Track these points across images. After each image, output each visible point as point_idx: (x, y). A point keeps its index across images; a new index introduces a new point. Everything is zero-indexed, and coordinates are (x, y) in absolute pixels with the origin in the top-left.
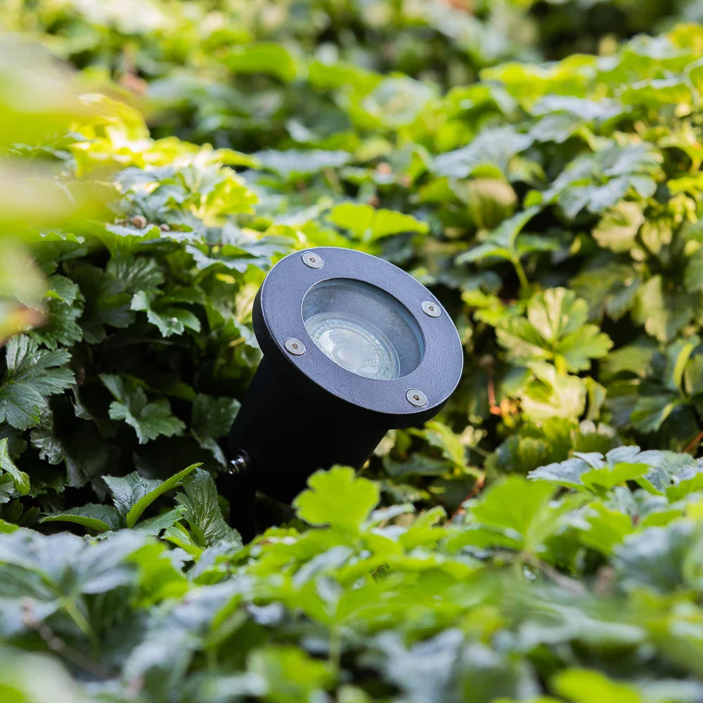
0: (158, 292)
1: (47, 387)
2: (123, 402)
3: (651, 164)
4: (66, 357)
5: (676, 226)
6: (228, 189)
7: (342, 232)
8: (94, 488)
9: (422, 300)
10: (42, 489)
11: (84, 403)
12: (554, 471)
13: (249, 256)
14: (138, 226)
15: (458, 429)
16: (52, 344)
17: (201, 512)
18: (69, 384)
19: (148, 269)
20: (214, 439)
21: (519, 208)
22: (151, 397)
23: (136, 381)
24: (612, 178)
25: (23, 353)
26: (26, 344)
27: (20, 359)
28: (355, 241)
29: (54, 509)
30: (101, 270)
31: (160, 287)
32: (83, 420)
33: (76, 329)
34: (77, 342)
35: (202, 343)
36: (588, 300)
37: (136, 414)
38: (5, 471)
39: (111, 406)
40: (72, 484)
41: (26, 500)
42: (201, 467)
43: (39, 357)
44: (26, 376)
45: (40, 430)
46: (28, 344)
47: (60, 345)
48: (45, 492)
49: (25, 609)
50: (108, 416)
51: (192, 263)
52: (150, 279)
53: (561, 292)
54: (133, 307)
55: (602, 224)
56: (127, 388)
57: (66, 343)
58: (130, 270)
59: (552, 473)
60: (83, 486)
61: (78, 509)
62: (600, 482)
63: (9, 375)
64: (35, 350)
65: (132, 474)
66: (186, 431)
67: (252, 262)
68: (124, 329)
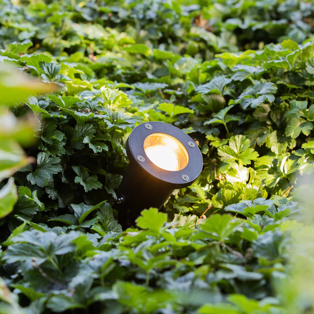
0: (93, 136)
1: (51, 171)
2: (80, 176)
3: (273, 90)
4: (59, 160)
5: (282, 112)
6: (120, 98)
7: (163, 113)
8: (69, 208)
9: (188, 141)
10: (49, 209)
11: (66, 177)
12: (234, 207)
13: (127, 123)
14: (87, 112)
15: (203, 185)
16: (54, 155)
17: (106, 218)
18: (60, 170)
19: (90, 128)
20: (113, 190)
21: (226, 105)
22: (91, 174)
23: (85, 168)
24: (260, 95)
25: (43, 159)
26: (45, 155)
27: (42, 161)
28: (168, 116)
29: (54, 216)
30: (73, 128)
31: (94, 134)
32: (65, 183)
33: (63, 150)
34: (63, 155)
35: (109, 155)
36: (251, 139)
37: (84, 181)
38: (35, 203)
39: (75, 178)
40: (60, 207)
41: (43, 213)
42: (107, 202)
43: (49, 160)
44: (44, 167)
45: (48, 187)
46: (45, 156)
47: (57, 156)
48: (50, 210)
49: (34, 261)
50: (74, 182)
51: (106, 126)
52: (91, 132)
53: (241, 136)
54: (83, 142)
55: (256, 112)
56: (81, 171)
57: (59, 155)
58: (84, 128)
59: (233, 208)
60: (64, 207)
61: (62, 216)
62: (250, 212)
63: (38, 167)
64: (48, 157)
65: (82, 203)
66: (103, 187)
67: (128, 125)
68: (81, 150)
